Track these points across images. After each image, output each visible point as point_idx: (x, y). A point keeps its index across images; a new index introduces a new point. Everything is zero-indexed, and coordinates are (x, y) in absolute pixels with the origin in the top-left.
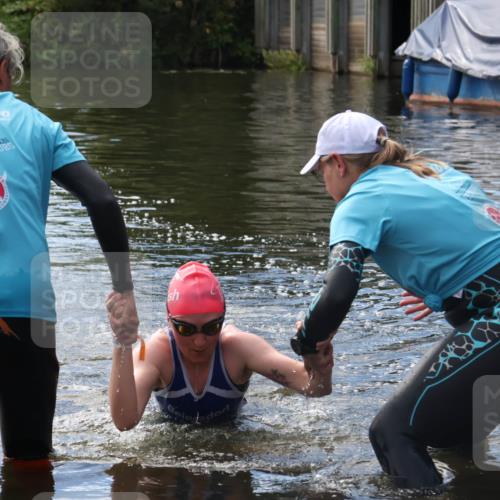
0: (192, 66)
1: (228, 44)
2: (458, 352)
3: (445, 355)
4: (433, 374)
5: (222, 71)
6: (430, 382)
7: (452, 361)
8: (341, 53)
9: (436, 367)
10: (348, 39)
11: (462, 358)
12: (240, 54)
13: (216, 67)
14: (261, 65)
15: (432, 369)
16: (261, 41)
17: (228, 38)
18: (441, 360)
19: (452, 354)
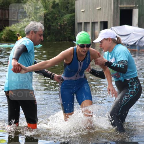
0: (62, 41)
1: (69, 36)
2: (127, 97)
3: (124, 98)
4: (122, 103)
5: (68, 42)
6: (122, 105)
7: (126, 100)
8: (93, 38)
9: (123, 101)
10: (95, 35)
11: (128, 99)
12: (72, 38)
13: (67, 41)
15: (122, 102)
17: (69, 35)
18: (124, 100)
19: (126, 98)
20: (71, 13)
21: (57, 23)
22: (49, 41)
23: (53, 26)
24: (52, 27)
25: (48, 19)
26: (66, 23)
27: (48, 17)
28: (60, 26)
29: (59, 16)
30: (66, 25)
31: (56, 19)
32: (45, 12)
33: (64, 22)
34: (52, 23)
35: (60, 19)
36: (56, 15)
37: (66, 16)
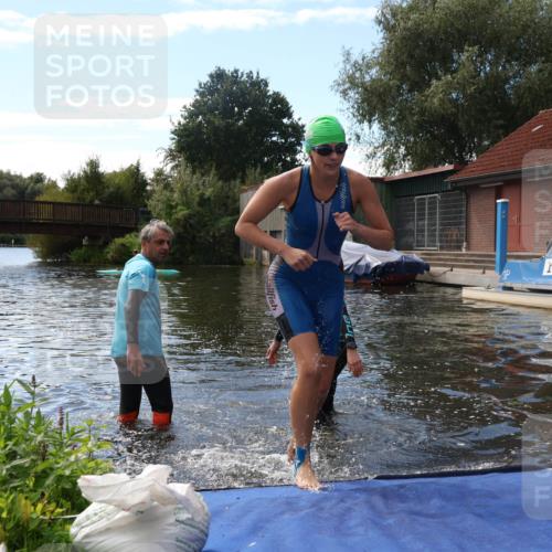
1: (230, 256)
12: (235, 259)
14: (242, 264)
16: (242, 254)
17: (229, 254)
20: (230, 215)
21: (208, 233)
22: (193, 264)
23: (200, 237)
24: (197, 240)
25: (191, 225)
26: (223, 231)
27: (191, 221)
28: (214, 236)
29: (210, 220)
30: (223, 235)
31: (206, 225)
32: (186, 212)
33: (219, 230)
34: (199, 232)
35: (213, 225)
36: (207, 219)
37: (223, 220)
